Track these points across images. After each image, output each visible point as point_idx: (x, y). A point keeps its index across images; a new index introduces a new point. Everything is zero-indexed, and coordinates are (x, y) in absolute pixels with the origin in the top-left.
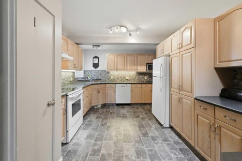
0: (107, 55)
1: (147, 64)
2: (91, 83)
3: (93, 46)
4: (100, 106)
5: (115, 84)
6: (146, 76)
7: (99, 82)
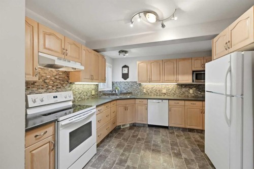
0: (138, 63)
1: (193, 72)
2: (118, 97)
3: (120, 52)
4: (128, 126)
5: (148, 99)
6: (191, 88)
7: (129, 97)
